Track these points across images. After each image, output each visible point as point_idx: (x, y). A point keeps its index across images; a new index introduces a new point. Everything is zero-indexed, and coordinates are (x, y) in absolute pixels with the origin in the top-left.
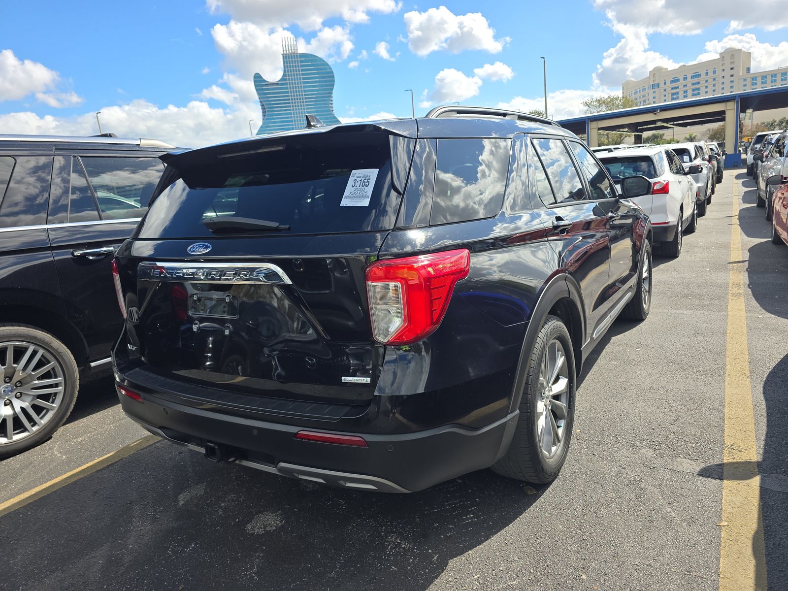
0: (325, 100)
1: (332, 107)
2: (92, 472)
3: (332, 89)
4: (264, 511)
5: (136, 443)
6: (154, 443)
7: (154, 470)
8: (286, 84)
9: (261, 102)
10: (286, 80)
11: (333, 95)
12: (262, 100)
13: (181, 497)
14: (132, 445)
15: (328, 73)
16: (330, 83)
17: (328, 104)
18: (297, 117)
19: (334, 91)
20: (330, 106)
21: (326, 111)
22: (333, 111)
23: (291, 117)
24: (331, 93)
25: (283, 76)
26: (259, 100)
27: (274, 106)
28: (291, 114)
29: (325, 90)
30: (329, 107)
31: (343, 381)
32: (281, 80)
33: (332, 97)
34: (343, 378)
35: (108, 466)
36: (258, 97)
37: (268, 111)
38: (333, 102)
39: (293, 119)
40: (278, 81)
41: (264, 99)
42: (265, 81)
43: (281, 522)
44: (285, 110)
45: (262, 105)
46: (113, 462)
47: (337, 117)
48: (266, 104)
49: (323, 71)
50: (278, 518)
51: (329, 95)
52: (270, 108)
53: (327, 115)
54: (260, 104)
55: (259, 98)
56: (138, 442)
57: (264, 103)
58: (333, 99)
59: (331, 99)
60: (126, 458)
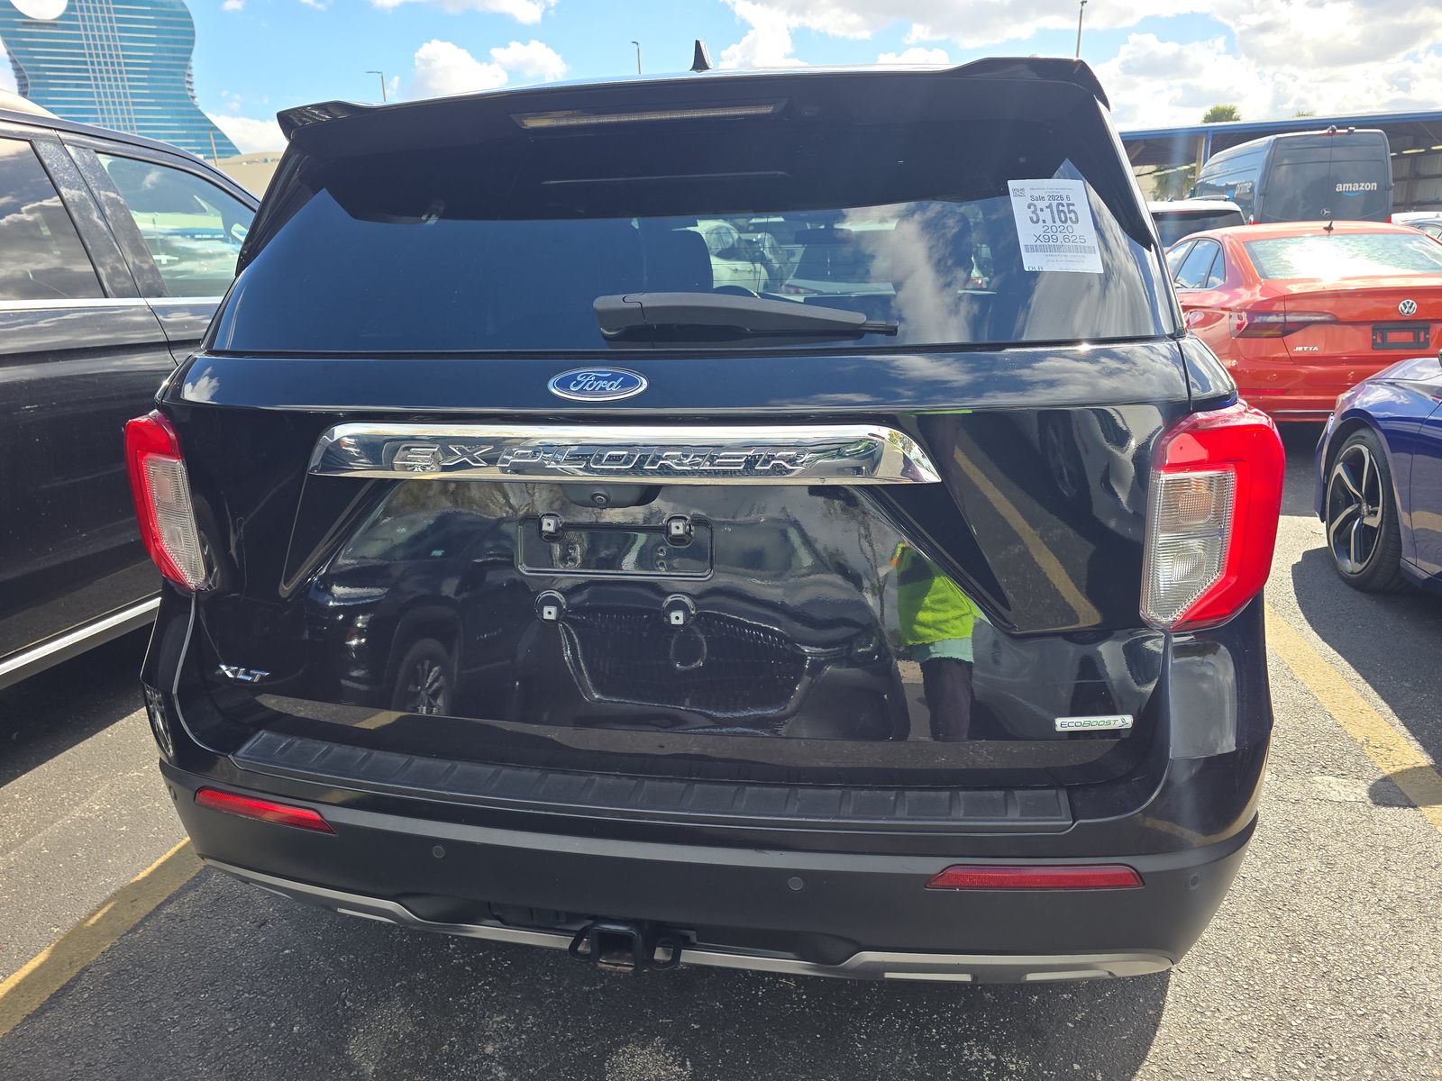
0: (174, 74)
1: (192, 90)
2: (14, 1024)
3: (190, 51)
4: (618, 1045)
5: (99, 915)
6: (159, 908)
7: (212, 984)
8: (77, 28)
9: (13, 61)
10: (74, 17)
11: (192, 64)
12: (16, 57)
13: (355, 1050)
14: (92, 921)
15: (179, 14)
16: (183, 37)
17: (181, 81)
18: (107, 103)
19: (194, 56)
20: (188, 86)
21: (177, 96)
22: (193, 97)
23: (93, 103)
24: (188, 59)
25: (67, 10)
26: (7, 56)
27: (48, 73)
28: (91, 95)
29: (173, 51)
30: (184, 89)
31: (1059, 729)
32: (61, 18)
33: (190, 68)
34: (1058, 721)
35: (56, 997)
36: (5, 51)
37: (33, 84)
38: (194, 79)
39: (98, 107)
40: (55, 19)
41: (21, 57)
42: (21, 15)
43: (683, 1065)
44: (77, 86)
45: (18, 70)
46: (64, 982)
47: (204, 113)
48: (26, 68)
49: (165, 9)
50: (667, 1058)
51: (183, 63)
52: (38, 77)
53: (181, 105)
54: (10, 65)
55: (9, 53)
56: (105, 910)
57: (22, 65)
58: (193, 72)
59: (188, 72)
60: (97, 963)
